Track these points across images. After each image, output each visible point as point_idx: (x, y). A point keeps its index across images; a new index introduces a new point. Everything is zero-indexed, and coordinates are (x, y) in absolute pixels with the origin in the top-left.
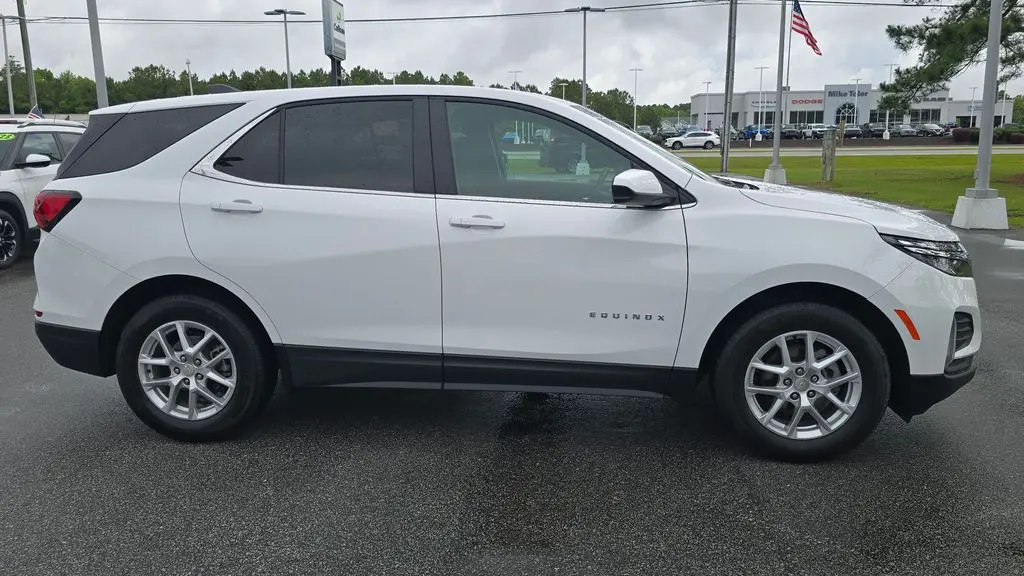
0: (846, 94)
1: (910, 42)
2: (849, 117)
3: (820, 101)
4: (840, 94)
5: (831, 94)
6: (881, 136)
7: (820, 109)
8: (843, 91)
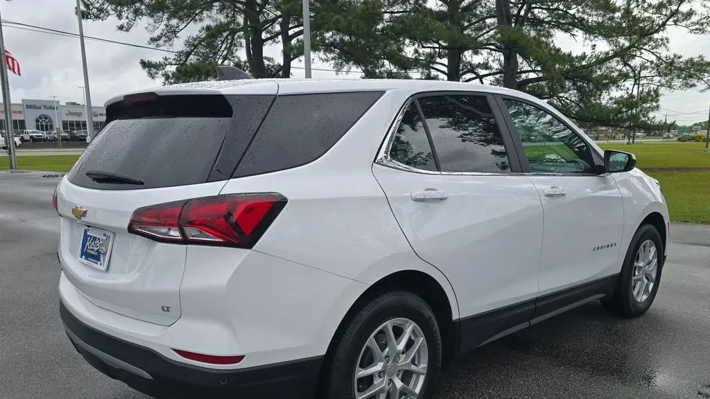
0: (40, 108)
1: (157, 73)
2: (47, 126)
3: (20, 112)
4: (35, 107)
5: (29, 107)
6: (85, 140)
7: (22, 118)
8: (38, 105)
